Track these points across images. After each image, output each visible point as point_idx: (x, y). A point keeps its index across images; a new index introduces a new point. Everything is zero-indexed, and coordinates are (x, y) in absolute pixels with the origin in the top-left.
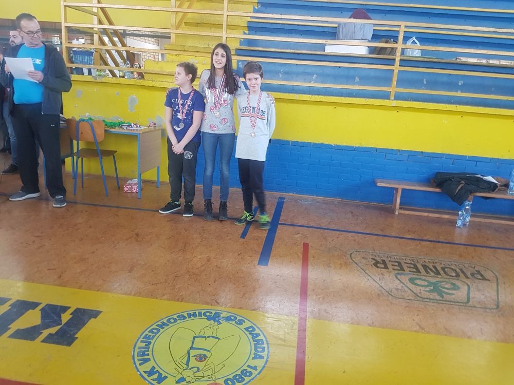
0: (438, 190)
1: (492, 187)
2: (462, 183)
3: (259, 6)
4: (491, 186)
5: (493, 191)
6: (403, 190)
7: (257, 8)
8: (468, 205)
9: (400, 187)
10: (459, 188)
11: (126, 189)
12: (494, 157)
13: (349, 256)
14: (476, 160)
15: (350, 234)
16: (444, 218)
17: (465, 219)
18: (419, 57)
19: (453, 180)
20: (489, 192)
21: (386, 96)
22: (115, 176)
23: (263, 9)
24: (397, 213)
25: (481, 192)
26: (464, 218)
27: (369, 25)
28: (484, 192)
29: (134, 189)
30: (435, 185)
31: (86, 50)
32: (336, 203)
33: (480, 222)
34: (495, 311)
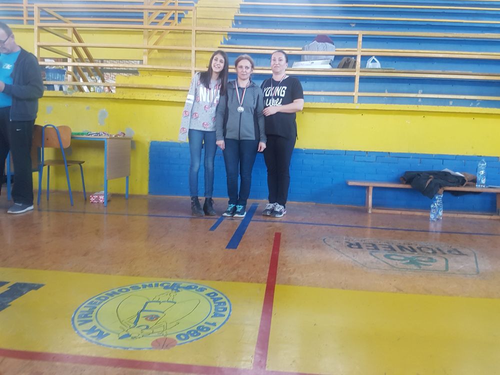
0: (408, 186)
2: (430, 178)
3: (230, 38)
5: (462, 185)
6: (374, 188)
7: (227, 39)
9: (371, 185)
11: (92, 199)
12: (459, 154)
13: (322, 241)
14: (443, 158)
18: (379, 69)
19: (421, 175)
20: (458, 186)
21: (350, 99)
24: (370, 212)
25: (450, 186)
28: (453, 186)
29: (101, 199)
30: (405, 182)
31: (58, 68)
32: (310, 206)
33: (454, 217)
34: (476, 276)
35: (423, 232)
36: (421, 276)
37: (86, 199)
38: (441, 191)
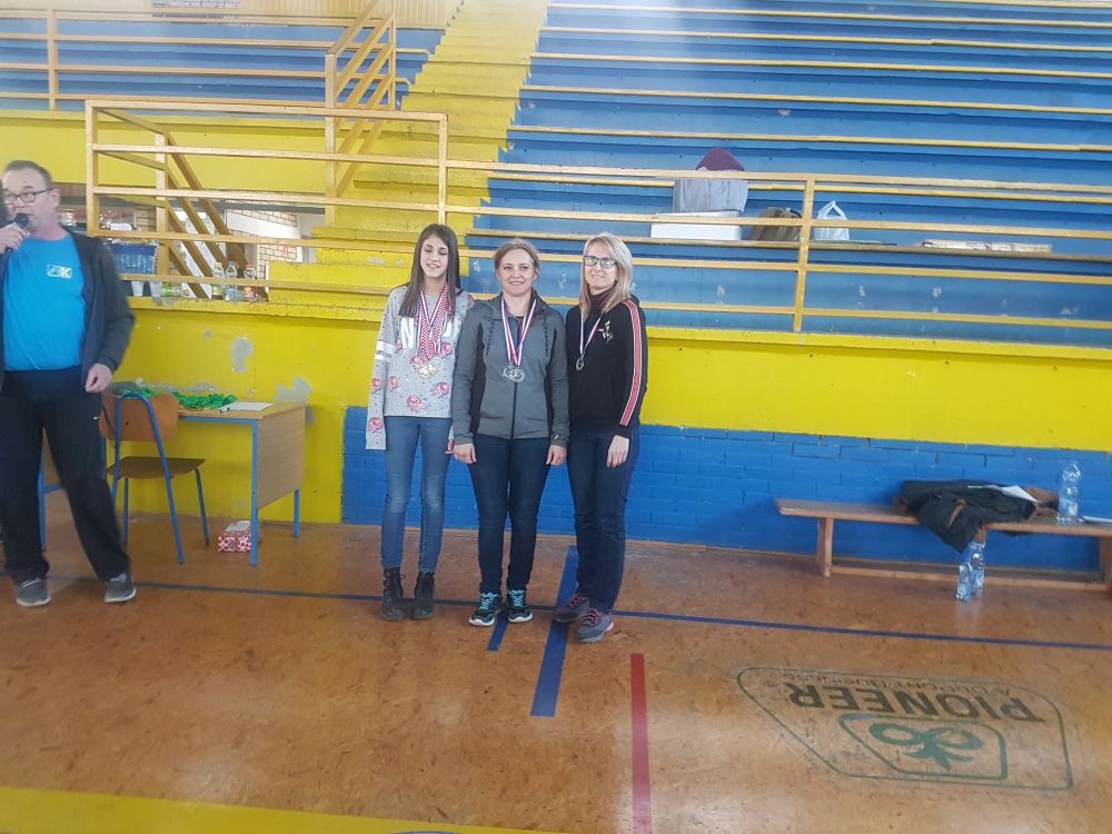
0: (910, 520)
1: (1023, 509)
2: (959, 504)
3: (511, 147)
4: (1020, 508)
5: (1027, 516)
6: (837, 522)
7: (505, 150)
8: (977, 550)
9: (831, 514)
10: (955, 513)
11: (223, 545)
12: (1022, 445)
13: (734, 681)
14: (985, 453)
15: (733, 628)
16: (927, 581)
17: (973, 582)
18: (846, 242)
19: (940, 497)
20: (1018, 521)
21: (785, 324)
22: (199, 515)
23: (520, 152)
24: (827, 574)
25: (1000, 521)
26: (972, 578)
27: (737, 183)
28: (1008, 521)
29: (243, 544)
30: (903, 508)
31: (140, 242)
32: (695, 554)
33: (1006, 586)
34: (1064, 794)
35: (945, 642)
36: (952, 799)
37: (208, 543)
38: (982, 533)
